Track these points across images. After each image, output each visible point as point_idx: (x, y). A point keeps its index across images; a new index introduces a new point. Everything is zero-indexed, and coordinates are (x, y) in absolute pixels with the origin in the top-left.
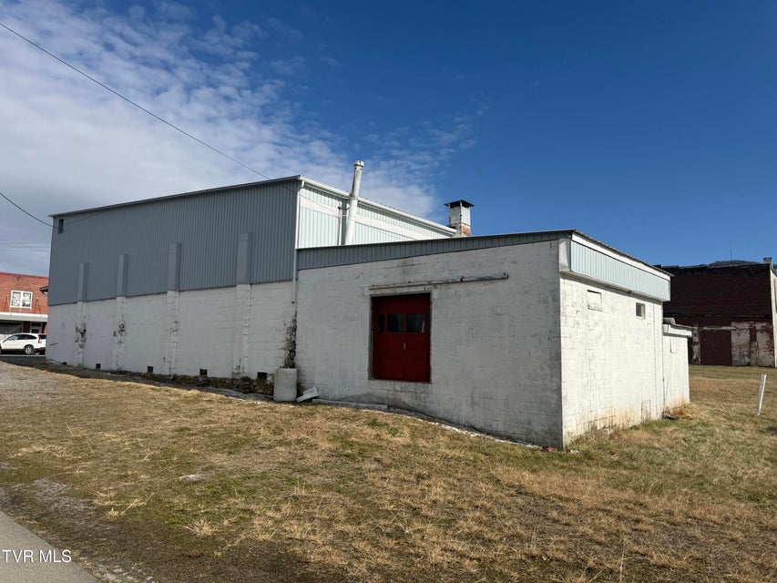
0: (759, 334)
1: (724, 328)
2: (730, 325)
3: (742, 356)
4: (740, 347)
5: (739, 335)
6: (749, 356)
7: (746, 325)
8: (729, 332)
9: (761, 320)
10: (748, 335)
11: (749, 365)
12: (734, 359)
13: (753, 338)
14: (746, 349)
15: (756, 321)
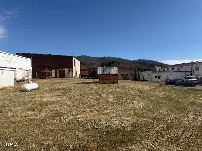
0: (70, 71)
1: (64, 70)
2: (65, 69)
3: (67, 76)
4: (67, 74)
5: (66, 71)
6: (68, 76)
7: (68, 69)
8: (65, 71)
9: (71, 68)
10: (68, 71)
11: (68, 78)
12: (65, 76)
13: (69, 72)
14: (68, 74)
15: (70, 68)
